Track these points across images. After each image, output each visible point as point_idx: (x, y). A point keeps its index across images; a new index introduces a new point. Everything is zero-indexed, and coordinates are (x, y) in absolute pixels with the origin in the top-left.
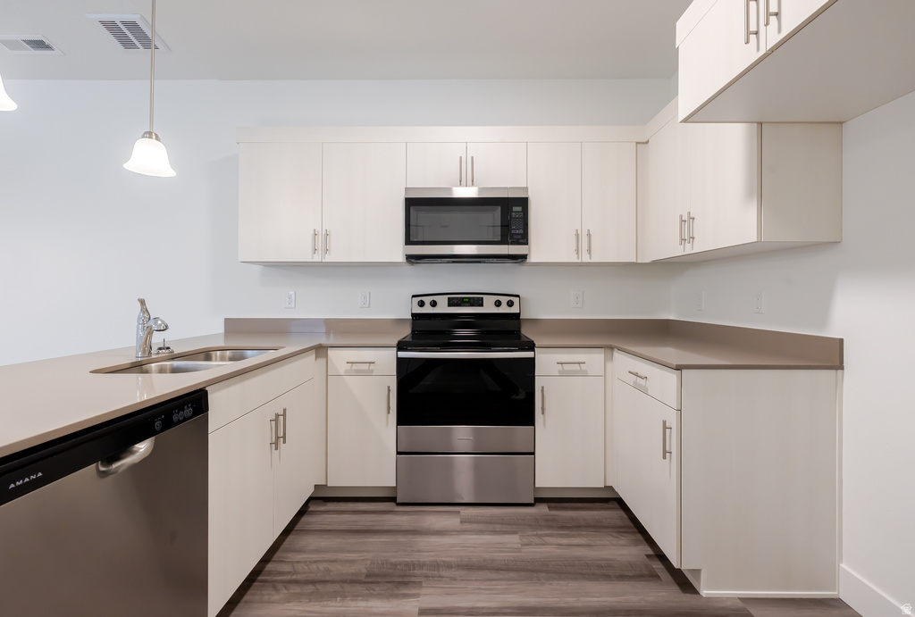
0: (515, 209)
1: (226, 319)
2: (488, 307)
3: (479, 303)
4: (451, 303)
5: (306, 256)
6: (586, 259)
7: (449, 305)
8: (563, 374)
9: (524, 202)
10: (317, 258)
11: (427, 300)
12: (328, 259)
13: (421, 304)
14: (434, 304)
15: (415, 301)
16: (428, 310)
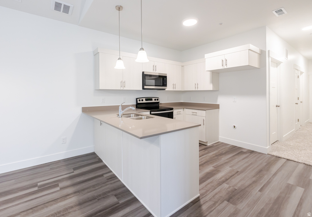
0: (165, 78)
1: (82, 107)
2: (153, 101)
3: (151, 100)
4: (146, 100)
5: (119, 88)
8: (177, 114)
10: (122, 89)
11: (141, 99)
12: (125, 89)
13: (140, 100)
14: (142, 100)
15: (138, 100)
16: (141, 102)
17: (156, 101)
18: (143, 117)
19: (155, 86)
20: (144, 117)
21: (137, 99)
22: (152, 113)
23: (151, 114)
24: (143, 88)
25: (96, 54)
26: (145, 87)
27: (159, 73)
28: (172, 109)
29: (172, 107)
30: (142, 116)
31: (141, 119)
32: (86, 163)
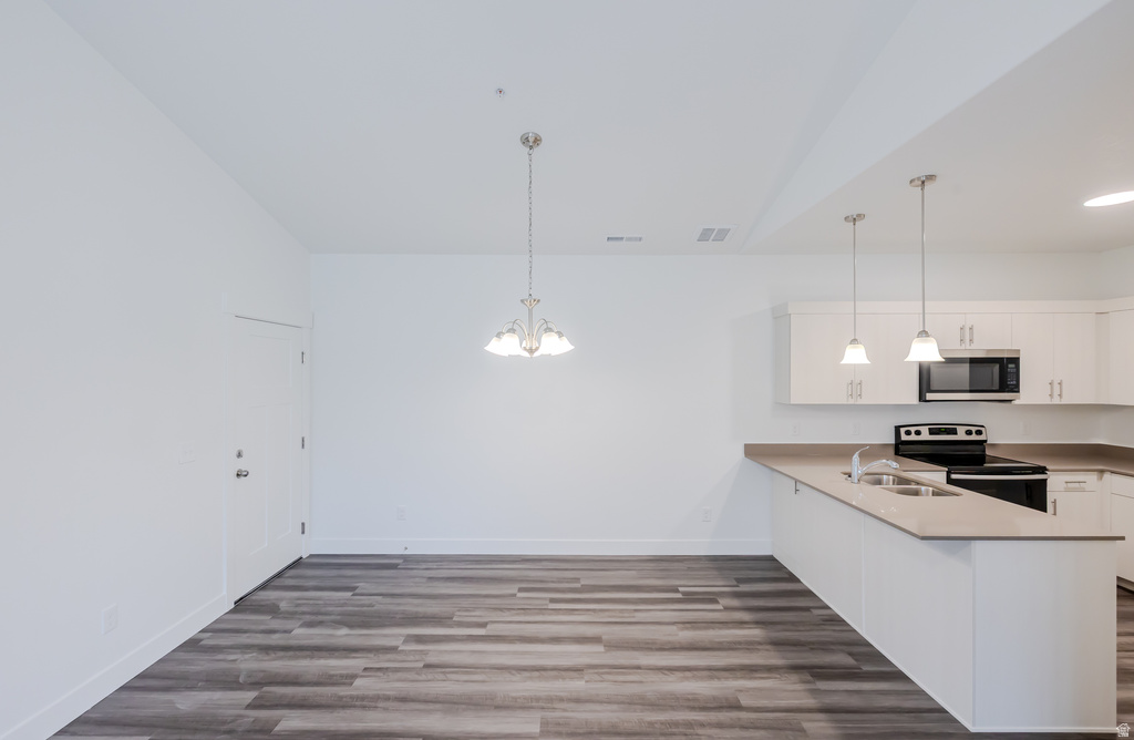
0: (1010, 366)
1: (746, 445)
2: (961, 436)
3: (954, 432)
4: (932, 432)
5: (843, 400)
6: (1056, 401)
7: (930, 434)
8: (1067, 490)
9: (1016, 361)
10: (851, 402)
11: (913, 429)
12: (860, 402)
13: (908, 433)
14: (918, 433)
15: (903, 430)
16: (913, 437)
17: (974, 437)
18: (923, 488)
19: (971, 391)
20: (927, 491)
21: (897, 429)
22: (954, 476)
23: (950, 481)
24: (922, 398)
25: (780, 318)
26: (929, 396)
27: (989, 351)
28: (1043, 470)
29: (1042, 465)
30: (918, 484)
31: (916, 493)
32: (759, 574)
